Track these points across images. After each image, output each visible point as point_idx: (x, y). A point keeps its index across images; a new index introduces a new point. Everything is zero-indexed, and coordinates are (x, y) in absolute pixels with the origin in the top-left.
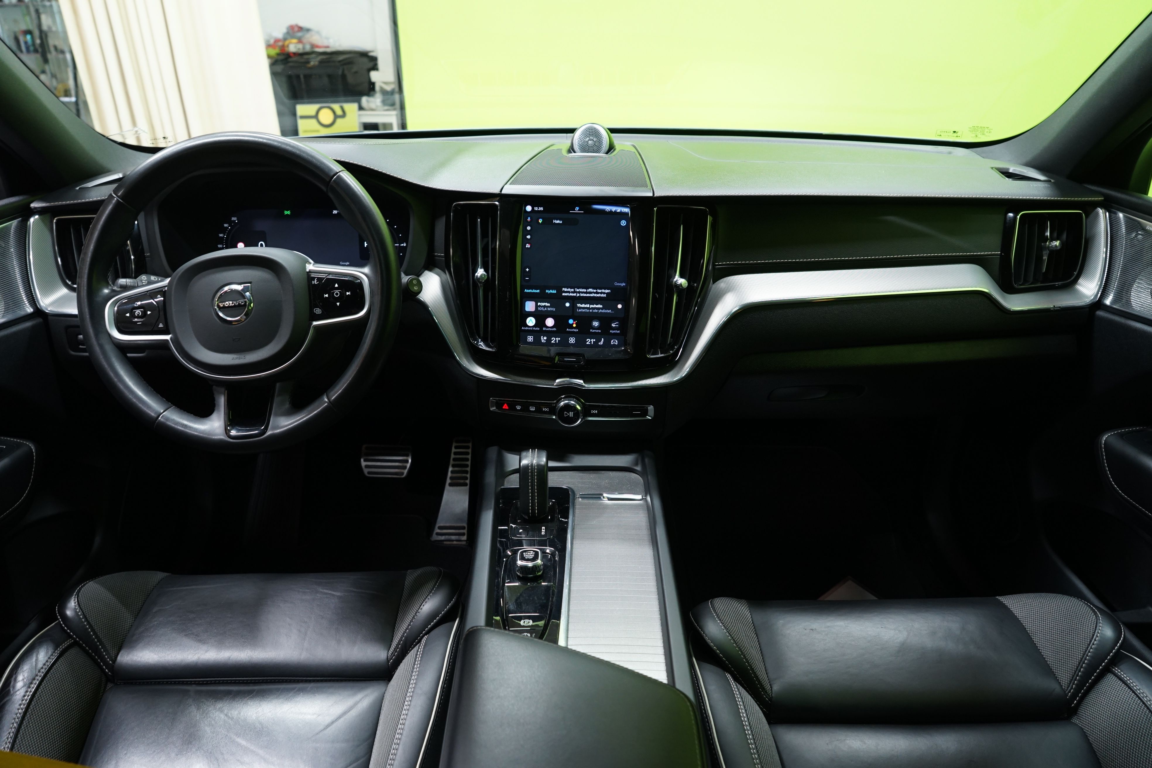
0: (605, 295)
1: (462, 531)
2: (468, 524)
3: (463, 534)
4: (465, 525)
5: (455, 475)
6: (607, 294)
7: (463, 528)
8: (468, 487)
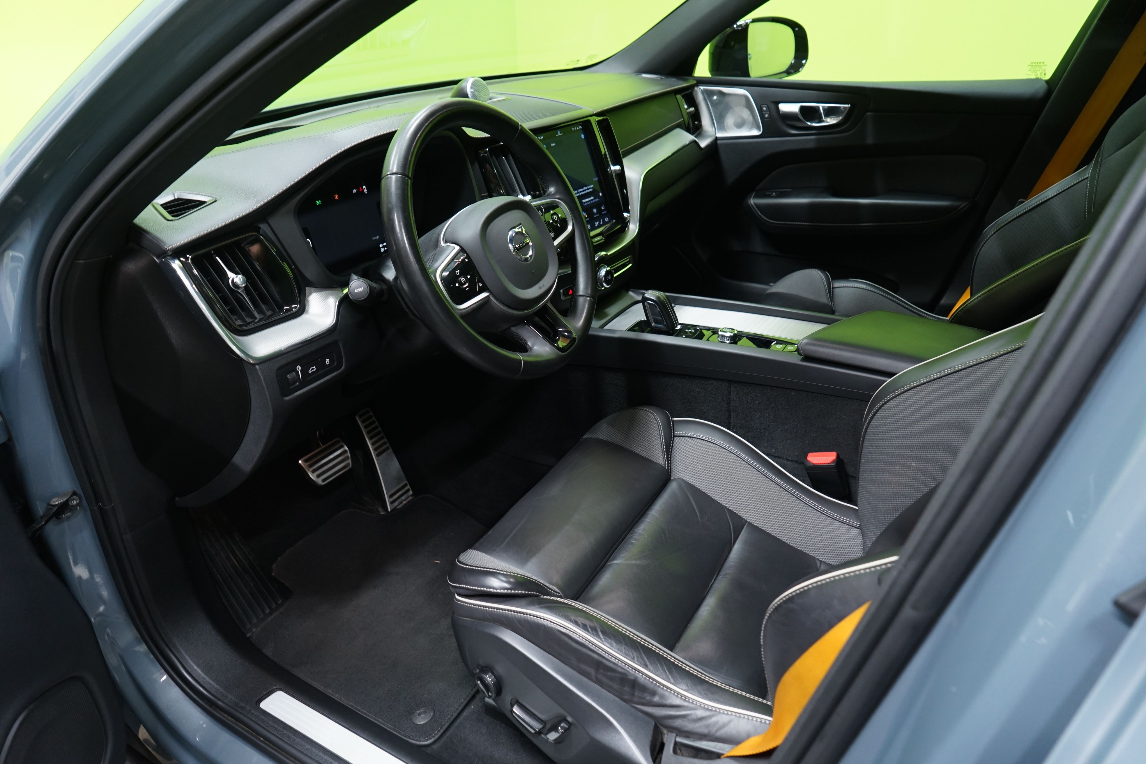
0: (591, 190)
1: (406, 489)
2: (408, 480)
3: (408, 490)
4: (406, 482)
5: (377, 445)
6: (592, 188)
7: (406, 485)
8: (391, 448)
